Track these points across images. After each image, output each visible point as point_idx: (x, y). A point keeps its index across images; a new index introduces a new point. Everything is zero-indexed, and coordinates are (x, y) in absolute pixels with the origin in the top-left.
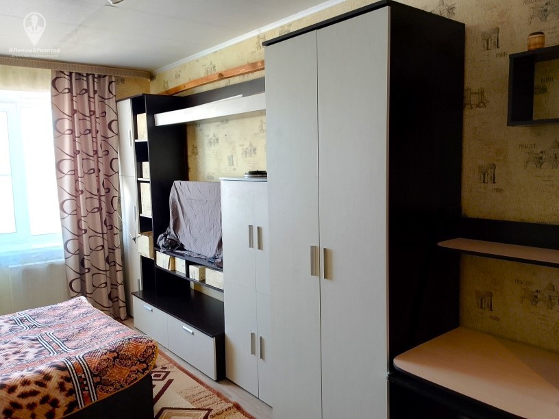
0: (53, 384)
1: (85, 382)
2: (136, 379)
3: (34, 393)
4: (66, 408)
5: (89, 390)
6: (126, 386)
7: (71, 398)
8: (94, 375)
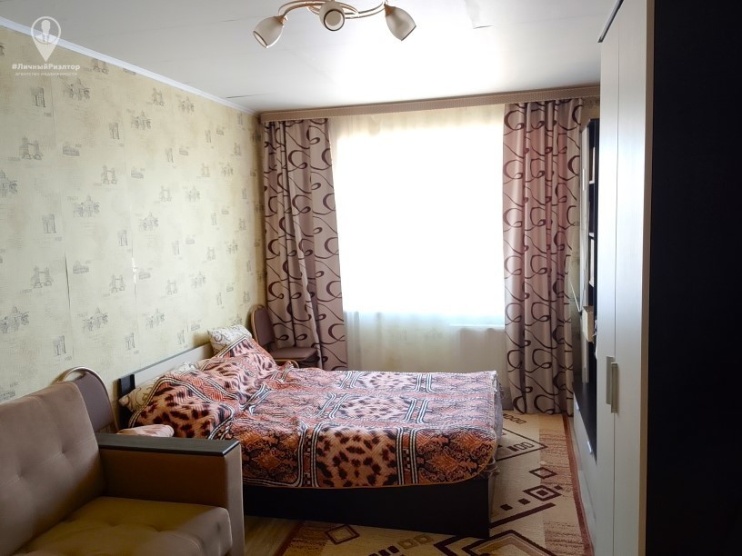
0: (378, 448)
1: (408, 459)
2: (463, 477)
3: (360, 451)
4: (386, 479)
5: (410, 469)
6: (451, 482)
7: (392, 471)
8: (418, 456)
